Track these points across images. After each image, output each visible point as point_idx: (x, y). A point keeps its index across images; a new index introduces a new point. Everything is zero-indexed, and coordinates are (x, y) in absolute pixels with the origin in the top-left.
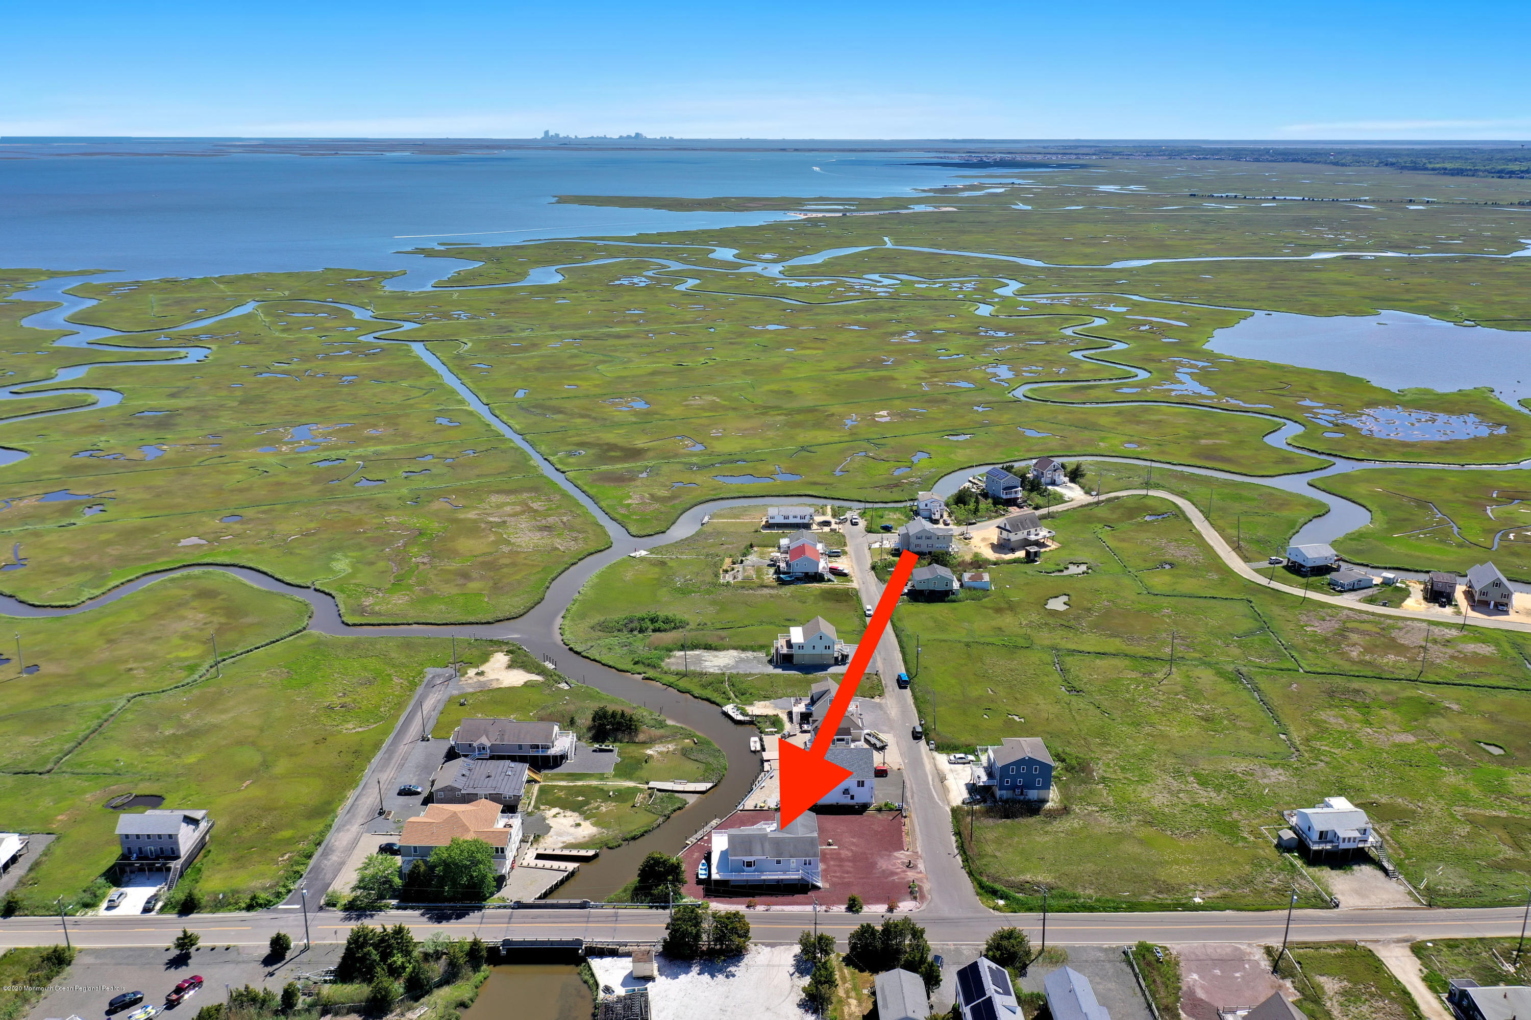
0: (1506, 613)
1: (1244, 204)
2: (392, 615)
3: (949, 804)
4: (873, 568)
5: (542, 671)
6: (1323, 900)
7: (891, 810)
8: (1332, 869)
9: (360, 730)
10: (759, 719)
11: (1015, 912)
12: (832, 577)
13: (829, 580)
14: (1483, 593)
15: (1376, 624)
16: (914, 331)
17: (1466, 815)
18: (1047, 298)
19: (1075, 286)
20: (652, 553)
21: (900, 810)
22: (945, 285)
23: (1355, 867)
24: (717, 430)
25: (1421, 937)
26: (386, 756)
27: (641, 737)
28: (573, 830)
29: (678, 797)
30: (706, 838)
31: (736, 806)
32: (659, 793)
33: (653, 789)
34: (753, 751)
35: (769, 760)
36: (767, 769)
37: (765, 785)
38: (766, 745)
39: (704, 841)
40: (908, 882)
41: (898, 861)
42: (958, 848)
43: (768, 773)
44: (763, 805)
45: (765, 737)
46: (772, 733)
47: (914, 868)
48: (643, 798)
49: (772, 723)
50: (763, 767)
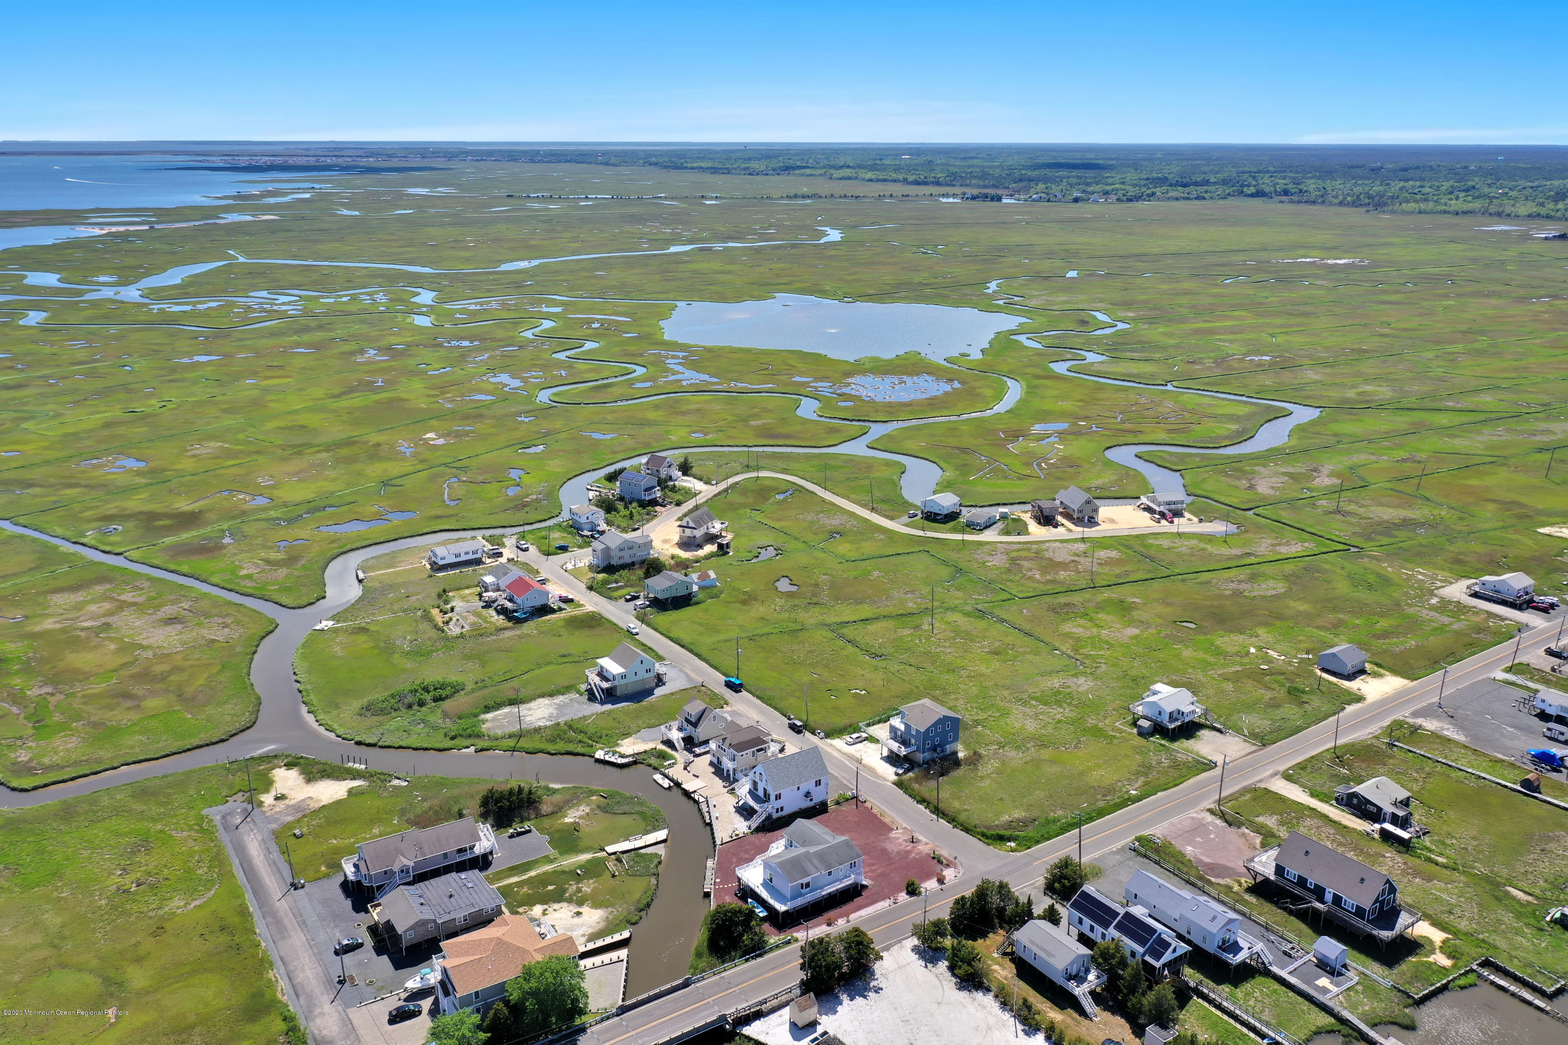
0: (1097, 524)
1: (565, 204)
2: (76, 763)
3: (888, 781)
4: (590, 588)
5: (354, 775)
6: (1204, 764)
7: (847, 800)
8: (1187, 739)
9: (197, 903)
10: (642, 757)
11: (1029, 848)
12: (563, 605)
13: (560, 609)
14: (1080, 511)
15: (1029, 550)
16: (373, 349)
17: (1220, 676)
18: (476, 304)
19: (489, 291)
20: (338, 621)
21: (855, 797)
22: (354, 298)
23: (1198, 733)
24: (263, 478)
25: (1282, 768)
26: (270, 919)
27: (545, 808)
28: (577, 920)
29: (646, 854)
30: (718, 880)
31: (714, 842)
32: (625, 855)
33: (614, 853)
34: (670, 788)
35: (695, 792)
36: (701, 799)
37: (717, 815)
38: (675, 778)
39: (719, 884)
40: (928, 855)
41: (901, 840)
42: (934, 813)
43: (707, 803)
44: (737, 832)
45: (666, 771)
46: (671, 766)
47: (919, 841)
48: (615, 865)
49: (659, 757)
50: (693, 799)
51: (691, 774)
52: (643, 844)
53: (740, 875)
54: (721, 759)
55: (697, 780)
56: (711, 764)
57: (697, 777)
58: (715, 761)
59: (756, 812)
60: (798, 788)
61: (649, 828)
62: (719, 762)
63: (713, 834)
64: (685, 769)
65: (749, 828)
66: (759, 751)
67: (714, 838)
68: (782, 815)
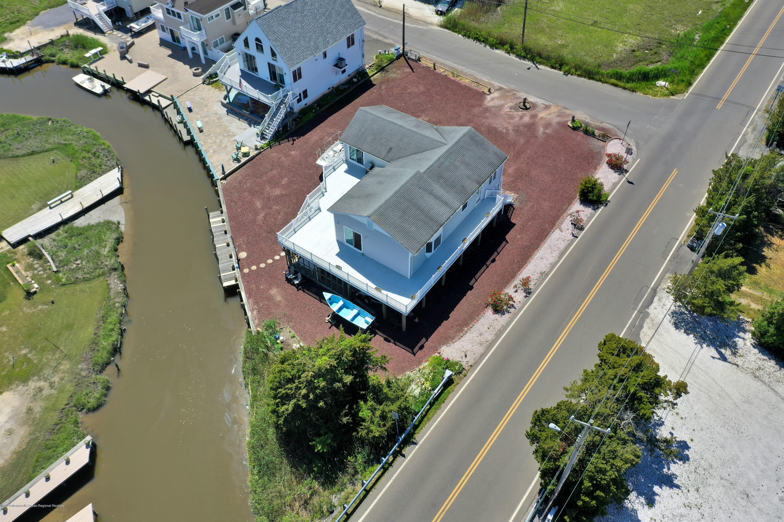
3: (431, 24)
7: (392, 61)
10: (47, 51)
11: (690, 84)
21: (403, 55)
29: (89, 227)
30: (243, 255)
31: (211, 177)
32: (46, 241)
33: (24, 241)
34: (106, 93)
35: (149, 92)
36: (164, 103)
37: (200, 124)
38: (110, 74)
39: (249, 261)
40: (563, 125)
41: (506, 109)
42: (524, 58)
43: (176, 107)
44: (244, 150)
45: (93, 67)
46: (98, 57)
47: (534, 106)
48: (30, 267)
49: (76, 47)
50: (149, 104)
51: (135, 64)
52: (78, 209)
53: (288, 245)
54: (177, 34)
55: (148, 72)
56: (163, 43)
57: (147, 67)
58: (168, 37)
59: (266, 108)
60: (325, 55)
61: (83, 172)
62: (175, 39)
63: (203, 161)
64: (123, 57)
65: (262, 136)
66: (235, 6)
67: (207, 169)
68: (306, 104)
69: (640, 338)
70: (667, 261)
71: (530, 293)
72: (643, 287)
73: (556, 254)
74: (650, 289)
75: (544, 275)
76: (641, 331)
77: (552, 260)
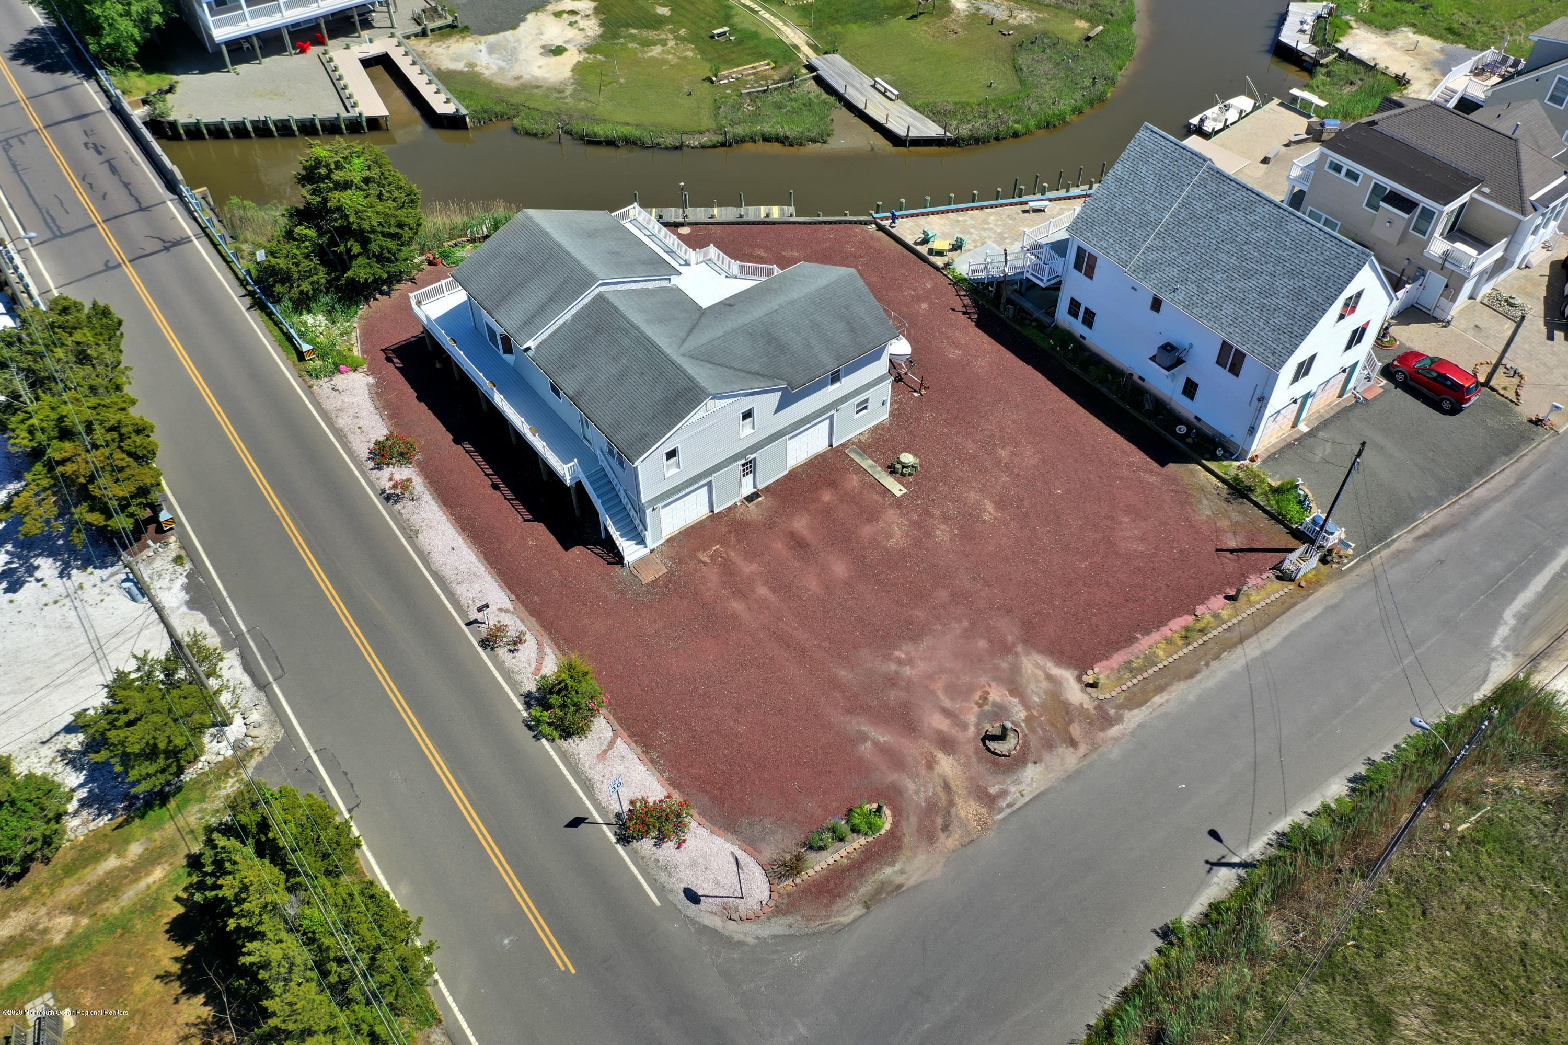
3: (1532, 667)
10: (1335, 67)
51: (1277, 149)
57: (1266, 161)
60: (1158, 308)
68: (1084, 338)
69: (197, 610)
70: (311, 751)
71: (388, 498)
72: (283, 670)
73: (447, 572)
74: (271, 679)
75: (412, 534)
76: (205, 618)
77: (437, 558)
